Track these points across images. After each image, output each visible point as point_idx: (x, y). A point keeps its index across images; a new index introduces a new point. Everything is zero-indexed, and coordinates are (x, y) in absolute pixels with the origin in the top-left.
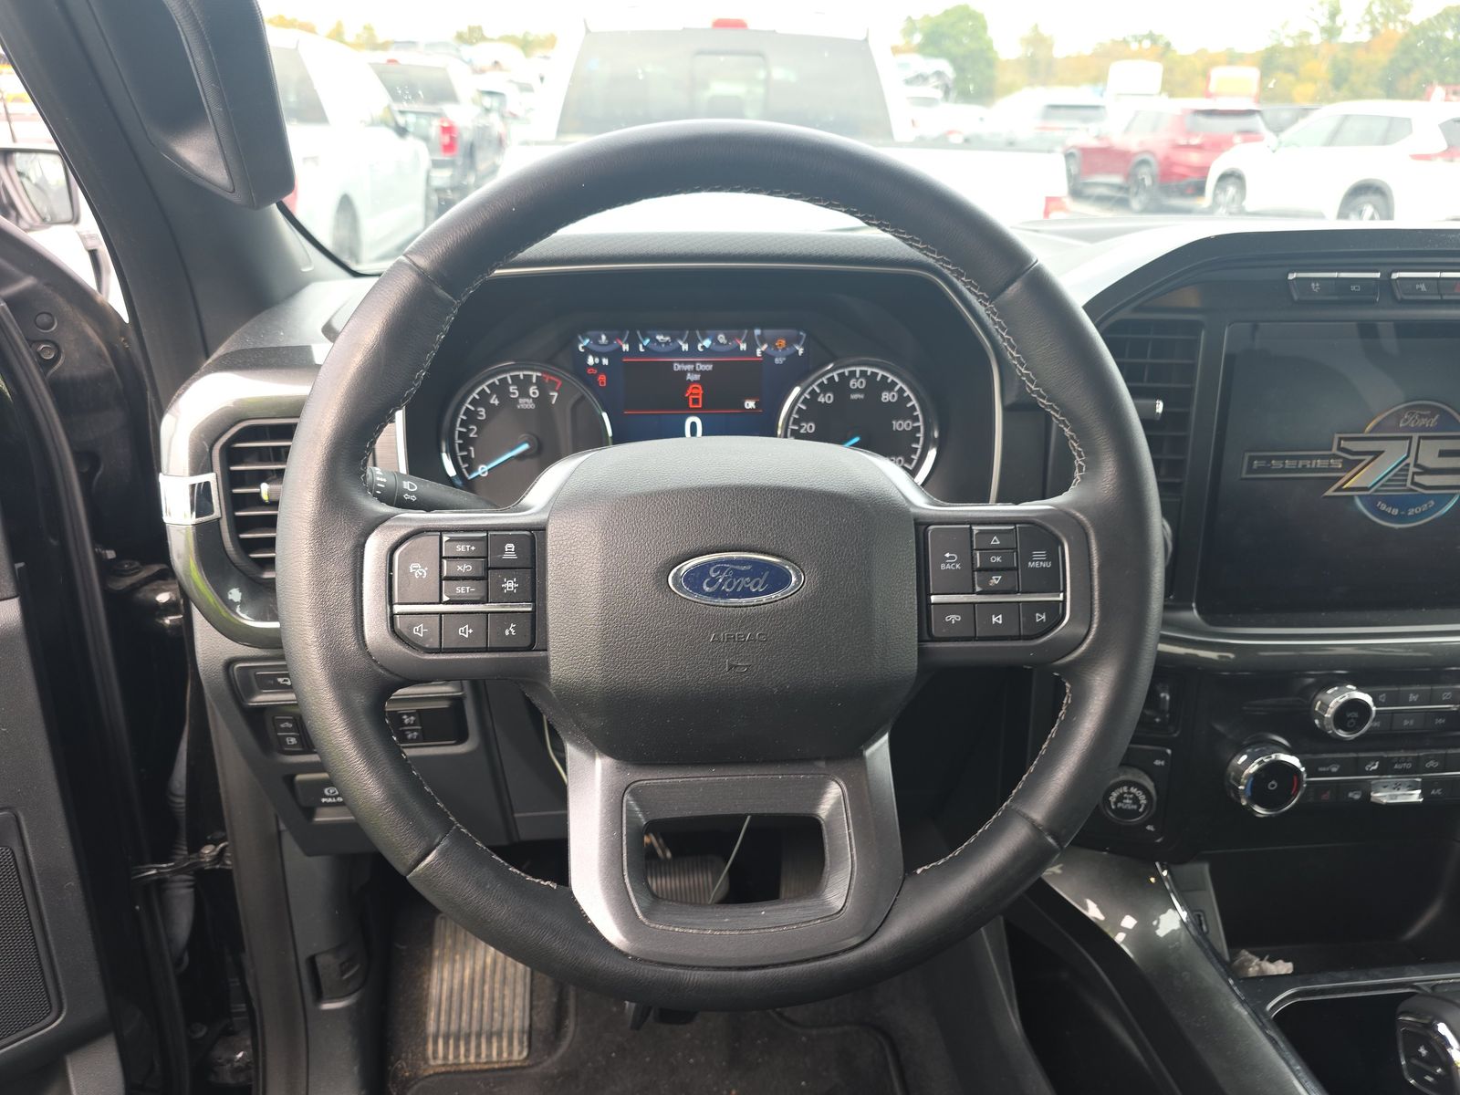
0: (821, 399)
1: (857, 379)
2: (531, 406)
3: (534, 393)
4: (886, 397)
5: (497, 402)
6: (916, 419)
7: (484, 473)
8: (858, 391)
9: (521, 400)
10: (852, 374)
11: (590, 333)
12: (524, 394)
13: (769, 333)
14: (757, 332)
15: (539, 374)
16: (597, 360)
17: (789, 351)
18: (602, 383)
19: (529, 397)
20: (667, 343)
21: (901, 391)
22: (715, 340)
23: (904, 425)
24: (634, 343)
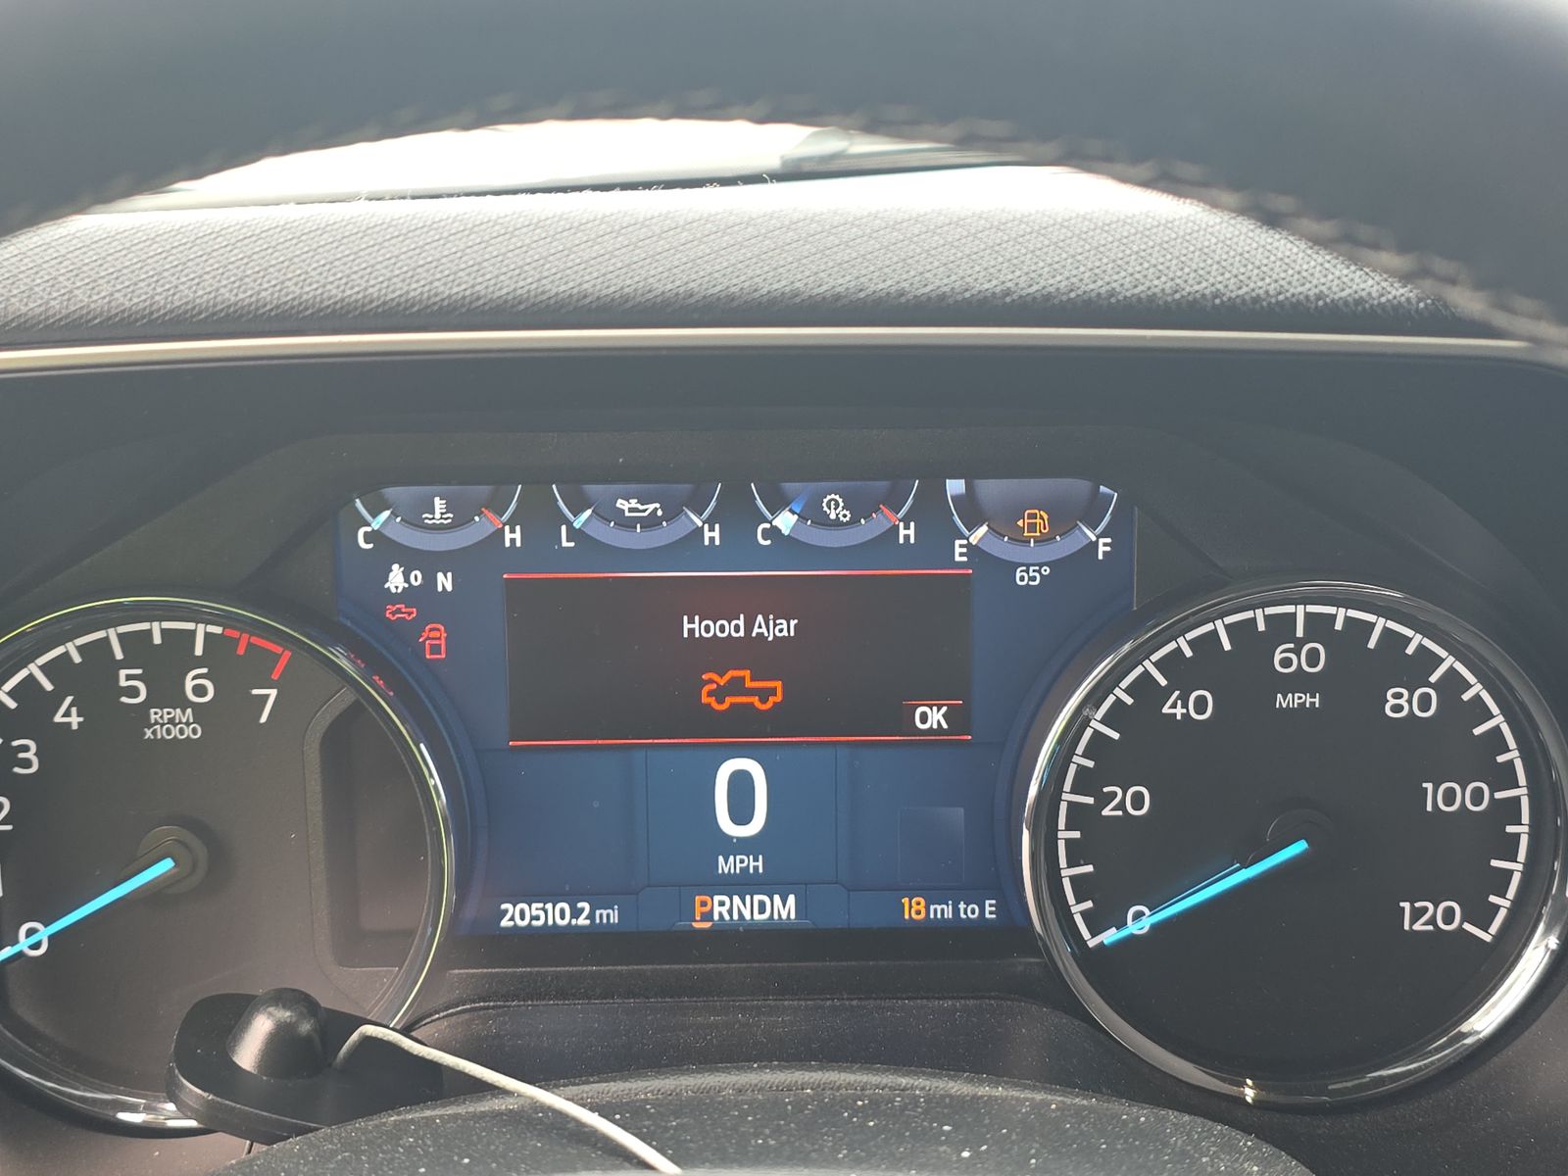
0: (1173, 708)
1: (1299, 644)
2: (188, 732)
3: (200, 691)
4: (1400, 703)
5: (75, 720)
6: (1505, 777)
7: (36, 946)
8: (1299, 682)
9: (154, 714)
10: (1282, 627)
11: (392, 492)
12: (166, 692)
13: (991, 489)
14: (955, 487)
15: (217, 630)
16: (417, 578)
17: (1064, 547)
18: (435, 649)
19: (185, 704)
20: (651, 522)
21: (1452, 684)
22: (813, 514)
23: (1464, 797)
24: (539, 520)
